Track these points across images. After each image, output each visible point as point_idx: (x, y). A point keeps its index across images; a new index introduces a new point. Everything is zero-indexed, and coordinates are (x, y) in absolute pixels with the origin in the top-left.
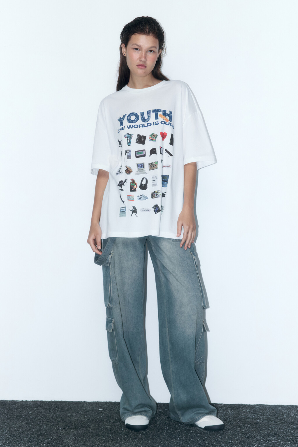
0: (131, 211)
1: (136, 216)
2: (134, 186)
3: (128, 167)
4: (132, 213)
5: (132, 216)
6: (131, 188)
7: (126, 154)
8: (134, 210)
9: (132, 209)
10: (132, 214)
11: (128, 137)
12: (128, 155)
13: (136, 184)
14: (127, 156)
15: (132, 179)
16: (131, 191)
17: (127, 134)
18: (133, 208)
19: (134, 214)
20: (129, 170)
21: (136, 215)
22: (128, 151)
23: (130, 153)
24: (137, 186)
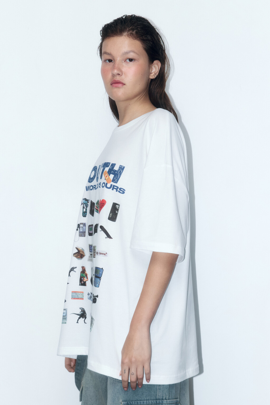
0: (78, 315)
1: (85, 323)
2: (84, 278)
3: (80, 249)
4: (79, 318)
5: (77, 322)
6: (81, 280)
7: (77, 230)
8: (82, 314)
9: (79, 312)
10: (78, 320)
11: (84, 203)
12: (81, 230)
13: (86, 275)
14: (80, 232)
15: (83, 267)
16: (80, 285)
17: (83, 199)
18: (80, 310)
19: (82, 320)
20: (81, 253)
21: (84, 321)
22: (81, 226)
23: (84, 227)
24: (87, 278)
